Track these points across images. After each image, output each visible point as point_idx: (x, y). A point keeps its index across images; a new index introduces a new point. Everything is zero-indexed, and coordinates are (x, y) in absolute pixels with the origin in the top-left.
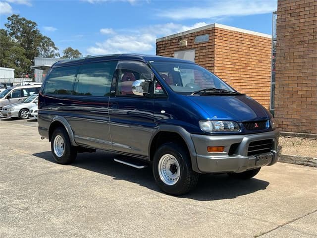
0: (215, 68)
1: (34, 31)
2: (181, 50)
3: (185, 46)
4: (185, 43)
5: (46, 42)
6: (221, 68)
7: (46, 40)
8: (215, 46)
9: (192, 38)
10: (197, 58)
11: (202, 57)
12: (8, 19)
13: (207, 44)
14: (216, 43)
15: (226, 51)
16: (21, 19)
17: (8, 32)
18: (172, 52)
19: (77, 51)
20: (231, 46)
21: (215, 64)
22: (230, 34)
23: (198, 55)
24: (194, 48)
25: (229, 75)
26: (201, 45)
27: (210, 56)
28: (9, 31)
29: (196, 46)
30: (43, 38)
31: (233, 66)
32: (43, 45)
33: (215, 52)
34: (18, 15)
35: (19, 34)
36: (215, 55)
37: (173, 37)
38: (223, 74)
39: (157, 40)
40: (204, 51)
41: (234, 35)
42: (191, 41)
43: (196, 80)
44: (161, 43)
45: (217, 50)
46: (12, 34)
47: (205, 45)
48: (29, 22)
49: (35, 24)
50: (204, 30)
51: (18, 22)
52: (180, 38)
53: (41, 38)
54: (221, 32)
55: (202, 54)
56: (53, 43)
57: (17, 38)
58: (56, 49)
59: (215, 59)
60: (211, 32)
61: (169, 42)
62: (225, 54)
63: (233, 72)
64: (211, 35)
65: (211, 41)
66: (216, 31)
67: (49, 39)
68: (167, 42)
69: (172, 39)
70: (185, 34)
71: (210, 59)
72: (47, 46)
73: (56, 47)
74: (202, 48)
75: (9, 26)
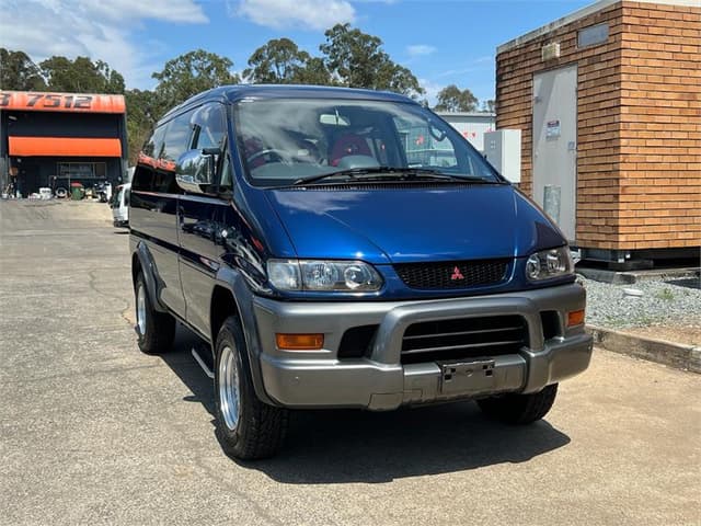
0: (623, 110)
1: (375, 56)
2: (547, 70)
3: (555, 59)
4: (556, 49)
5: (401, 78)
6: (643, 110)
7: (400, 73)
8: (623, 53)
9: (569, 36)
10: (581, 87)
11: (592, 84)
12: (327, 34)
13: (604, 49)
14: (623, 44)
15: (659, 63)
16: (350, 33)
17: (325, 63)
18: (529, 77)
19: (467, 92)
20: (677, 49)
21: (623, 102)
22: (674, 16)
23: (584, 78)
24: (575, 62)
25: (671, 128)
26: (590, 53)
27: (610, 80)
28: (327, 60)
29: (580, 56)
30: (394, 71)
31: (684, 104)
32: (395, 85)
33: (623, 69)
34: (346, 25)
35: (346, 65)
36: (624, 77)
37: (530, 39)
38: (650, 126)
39: (498, 49)
40: (598, 67)
41: (689, 17)
42: (567, 44)
43: (579, 144)
44: (507, 56)
45: (629, 62)
46: (333, 66)
47: (598, 51)
48: (367, 38)
49: (378, 41)
50: (596, 13)
51: (345, 39)
52: (545, 40)
53: (391, 70)
54: (644, 13)
55: (592, 76)
56: (414, 79)
57: (342, 73)
58: (420, 91)
59: (623, 85)
60: (612, 15)
61: (523, 51)
62: (658, 71)
63: (685, 120)
64: (613, 23)
65: (612, 40)
66: (625, 12)
67: (406, 71)
68: (517, 53)
69: (528, 44)
70: (556, 27)
71: (612, 88)
72: (402, 86)
73: (420, 86)
74: (594, 60)
75: (328, 48)
